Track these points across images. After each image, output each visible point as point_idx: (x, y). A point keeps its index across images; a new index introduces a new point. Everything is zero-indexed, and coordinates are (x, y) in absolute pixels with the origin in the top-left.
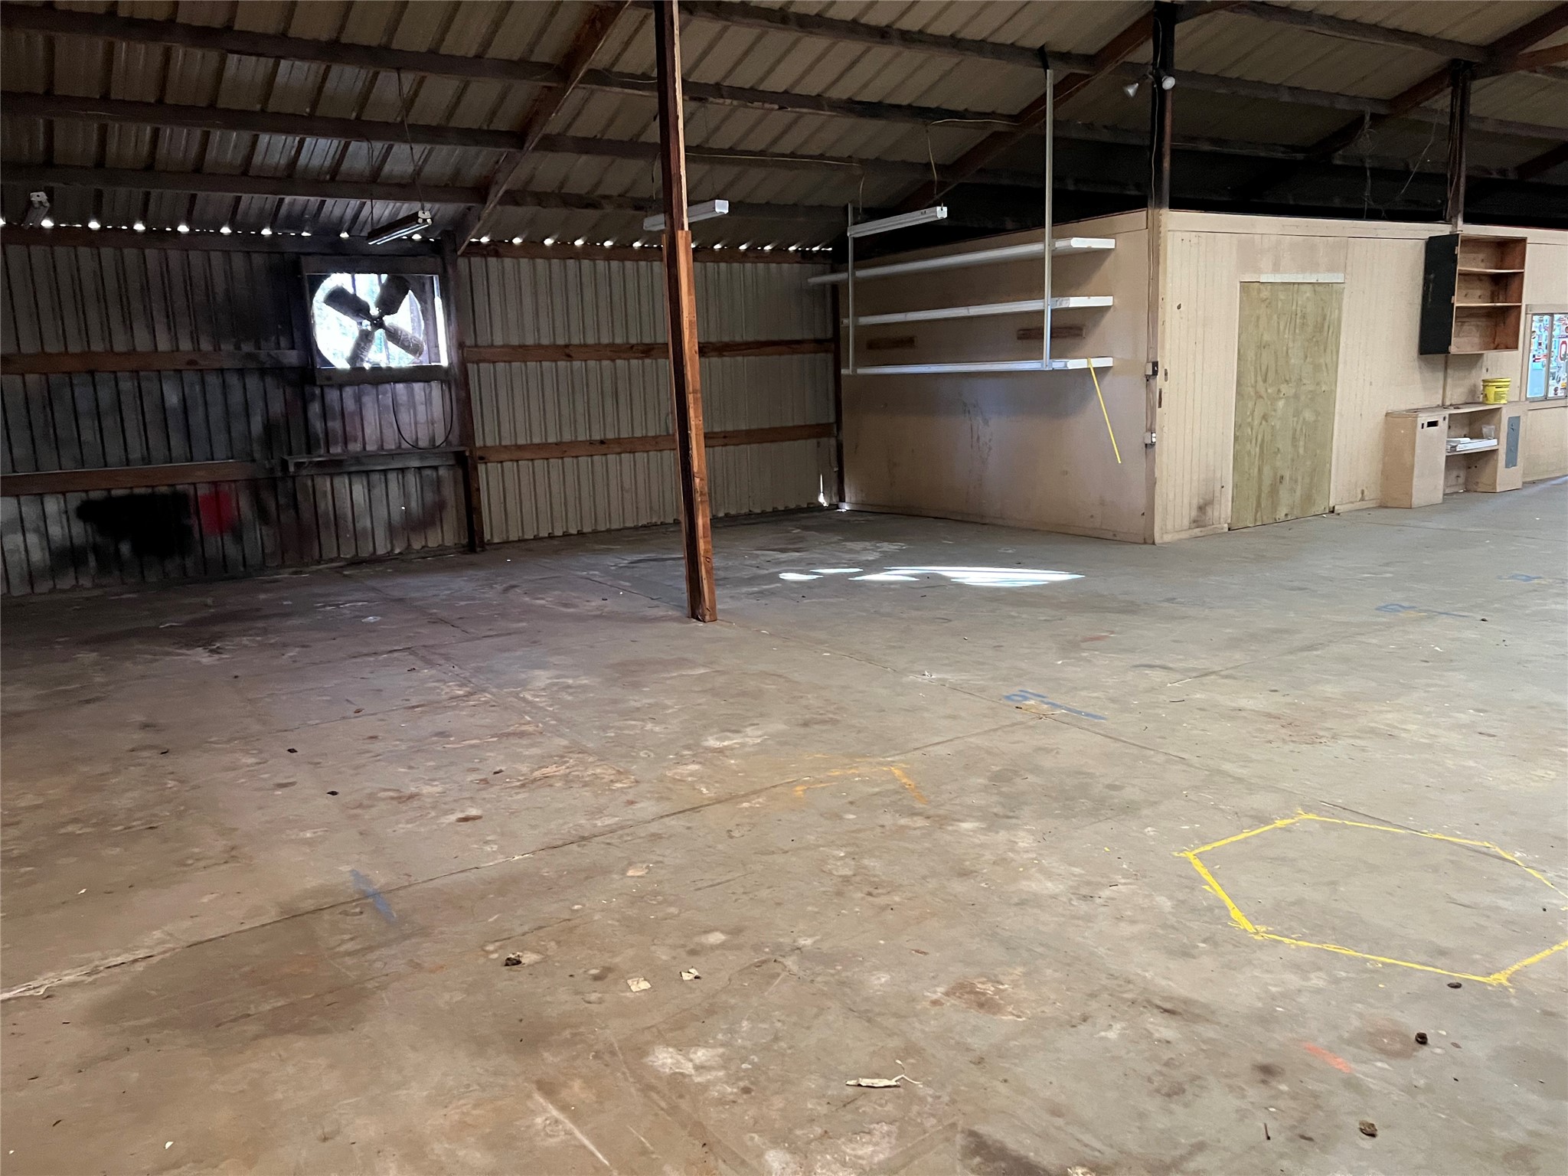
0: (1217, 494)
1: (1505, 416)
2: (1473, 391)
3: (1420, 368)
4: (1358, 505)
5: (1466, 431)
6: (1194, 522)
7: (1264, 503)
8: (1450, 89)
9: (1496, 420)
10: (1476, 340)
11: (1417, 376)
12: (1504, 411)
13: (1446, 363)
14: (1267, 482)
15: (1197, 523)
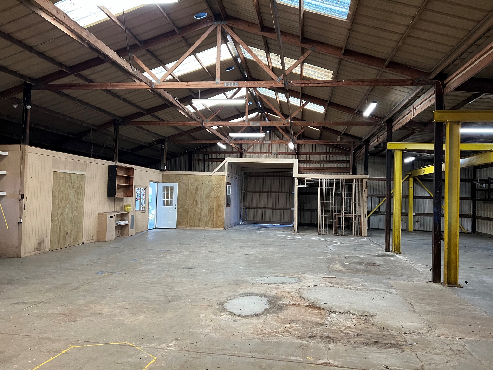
0: (45, 239)
1: (130, 215)
2: (122, 208)
3: (108, 201)
4: (90, 241)
5: (120, 219)
6: (36, 249)
7: (61, 241)
8: (113, 126)
9: (128, 216)
10: (122, 194)
11: (107, 203)
12: (130, 213)
13: (115, 199)
14: (62, 234)
15: (37, 249)
